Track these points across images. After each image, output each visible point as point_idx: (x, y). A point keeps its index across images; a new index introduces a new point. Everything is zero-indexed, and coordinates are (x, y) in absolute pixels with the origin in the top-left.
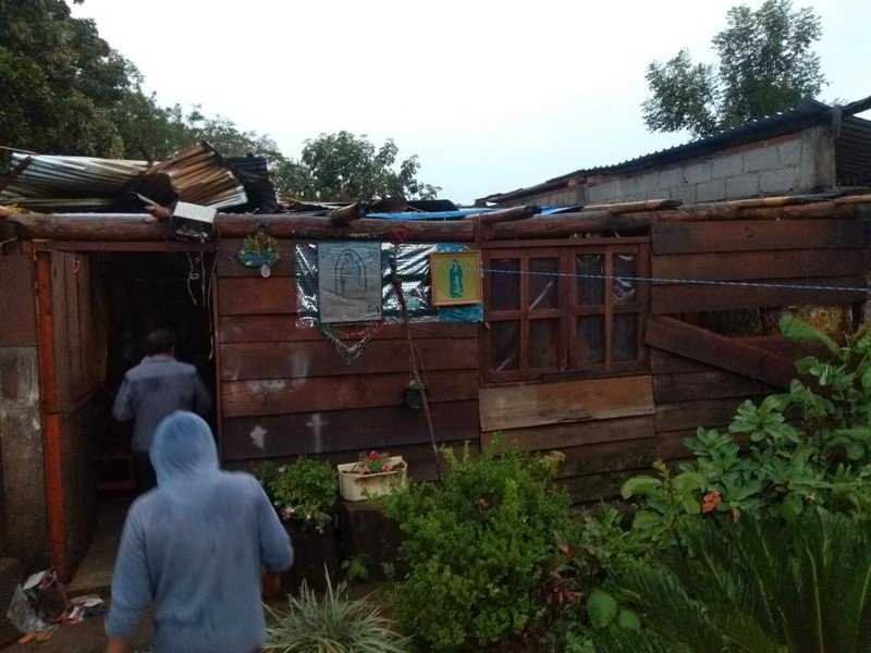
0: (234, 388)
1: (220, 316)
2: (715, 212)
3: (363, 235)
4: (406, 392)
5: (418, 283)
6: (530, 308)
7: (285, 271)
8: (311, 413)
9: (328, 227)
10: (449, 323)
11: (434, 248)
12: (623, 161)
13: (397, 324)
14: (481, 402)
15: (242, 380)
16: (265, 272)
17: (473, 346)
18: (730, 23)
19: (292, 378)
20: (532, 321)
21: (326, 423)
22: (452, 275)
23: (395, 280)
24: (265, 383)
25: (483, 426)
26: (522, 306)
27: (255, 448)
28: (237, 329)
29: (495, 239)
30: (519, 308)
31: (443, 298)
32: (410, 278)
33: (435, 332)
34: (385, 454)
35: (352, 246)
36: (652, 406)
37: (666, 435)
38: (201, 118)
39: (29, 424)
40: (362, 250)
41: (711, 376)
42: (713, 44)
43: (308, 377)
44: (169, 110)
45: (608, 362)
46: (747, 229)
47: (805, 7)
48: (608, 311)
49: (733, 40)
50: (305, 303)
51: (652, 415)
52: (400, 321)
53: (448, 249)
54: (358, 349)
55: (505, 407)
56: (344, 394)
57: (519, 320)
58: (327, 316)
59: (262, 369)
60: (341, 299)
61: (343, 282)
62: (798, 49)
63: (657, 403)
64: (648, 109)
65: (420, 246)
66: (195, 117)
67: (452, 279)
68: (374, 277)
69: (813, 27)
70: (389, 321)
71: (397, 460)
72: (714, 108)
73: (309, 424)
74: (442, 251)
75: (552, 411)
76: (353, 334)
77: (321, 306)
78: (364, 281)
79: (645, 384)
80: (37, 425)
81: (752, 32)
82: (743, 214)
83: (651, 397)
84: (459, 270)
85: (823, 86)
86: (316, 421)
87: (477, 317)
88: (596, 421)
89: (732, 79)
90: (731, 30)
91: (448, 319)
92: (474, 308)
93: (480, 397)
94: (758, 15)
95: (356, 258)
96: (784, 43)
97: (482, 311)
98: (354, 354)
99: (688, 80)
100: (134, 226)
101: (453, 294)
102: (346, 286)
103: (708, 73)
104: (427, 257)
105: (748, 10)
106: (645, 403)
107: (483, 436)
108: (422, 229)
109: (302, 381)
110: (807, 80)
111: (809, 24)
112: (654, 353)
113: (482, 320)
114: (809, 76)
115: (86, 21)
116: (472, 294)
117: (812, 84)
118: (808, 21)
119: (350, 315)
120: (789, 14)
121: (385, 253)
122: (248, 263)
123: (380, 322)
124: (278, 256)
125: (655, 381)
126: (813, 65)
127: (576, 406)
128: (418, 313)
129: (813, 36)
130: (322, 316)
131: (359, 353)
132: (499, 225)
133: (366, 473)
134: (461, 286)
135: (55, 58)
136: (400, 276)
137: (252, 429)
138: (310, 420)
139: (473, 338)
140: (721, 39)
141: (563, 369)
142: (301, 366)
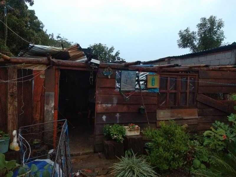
0: (99, 105)
1: (98, 87)
2: (214, 69)
3: (132, 69)
4: (140, 109)
5: (143, 82)
6: (170, 90)
7: (113, 77)
8: (117, 113)
9: (124, 67)
10: (151, 92)
11: (148, 73)
12: (182, 55)
13: (138, 92)
14: (157, 113)
15: (101, 104)
16: (109, 77)
17: (156, 98)
18: (201, 21)
19: (113, 104)
20: (170, 93)
21: (120, 116)
22: (152, 80)
23: (138, 81)
24: (107, 105)
25: (157, 119)
26: (168, 89)
27: (103, 121)
28: (101, 91)
29: (162, 72)
30: (167, 89)
31: (150, 86)
32: (142, 80)
33: (147, 94)
34: (134, 124)
35: (130, 72)
36: (197, 116)
37: (200, 124)
38: (60, 37)
39: (51, 112)
40: (132, 73)
41: (211, 109)
42: (197, 27)
43: (117, 104)
44: (50, 35)
45: (187, 104)
46: (221, 73)
47: (220, 19)
48: (188, 91)
49: (202, 26)
50: (117, 85)
51: (197, 118)
52: (139, 91)
53: (151, 74)
54: (129, 97)
55: (163, 115)
56: (125, 109)
57: (167, 93)
58: (122, 89)
59: (106, 101)
60: (126, 85)
61: (127, 81)
62: (218, 29)
63: (199, 116)
64: (178, 42)
65: (145, 73)
66: (58, 37)
67: (152, 81)
68: (134, 80)
69: (222, 24)
70: (136, 91)
71: (137, 126)
72: (196, 43)
73: (116, 116)
74: (150, 74)
75: (174, 116)
76: (128, 94)
77: (121, 86)
78: (131, 80)
79: (196, 111)
80: (53, 112)
81: (207, 24)
82: (220, 70)
83: (197, 114)
84: (154, 79)
85: (224, 39)
86: (118, 115)
87: (157, 91)
88: (184, 119)
89: (201, 36)
90: (201, 23)
91: (150, 91)
92: (156, 89)
93: (157, 111)
94: (208, 20)
95: (130, 75)
96: (215, 27)
97: (158, 90)
98: (128, 98)
99: (189, 35)
100: (80, 64)
101: (152, 85)
102: (127, 82)
103: (195, 33)
104: (146, 76)
105: (206, 18)
106: (196, 116)
107: (157, 122)
108: (145, 68)
109: (115, 105)
110: (220, 37)
111: (221, 23)
112: (198, 103)
113: (158, 92)
114: (221, 36)
115: (32, 10)
116: (157, 85)
117: (222, 38)
118: (221, 22)
119: (128, 89)
120: (215, 20)
121: (137, 74)
122: (105, 75)
123: (134, 91)
124: (112, 73)
125: (198, 110)
126: (222, 33)
127: (179, 115)
128: (143, 89)
129: (222, 26)
130: (121, 89)
131: (129, 99)
132: (163, 68)
133: (131, 129)
134: (154, 83)
135: (25, 20)
136: (140, 80)
137: (103, 116)
138: (116, 115)
139: (156, 96)
140: (199, 25)
141: (176, 106)
142: (115, 101)
